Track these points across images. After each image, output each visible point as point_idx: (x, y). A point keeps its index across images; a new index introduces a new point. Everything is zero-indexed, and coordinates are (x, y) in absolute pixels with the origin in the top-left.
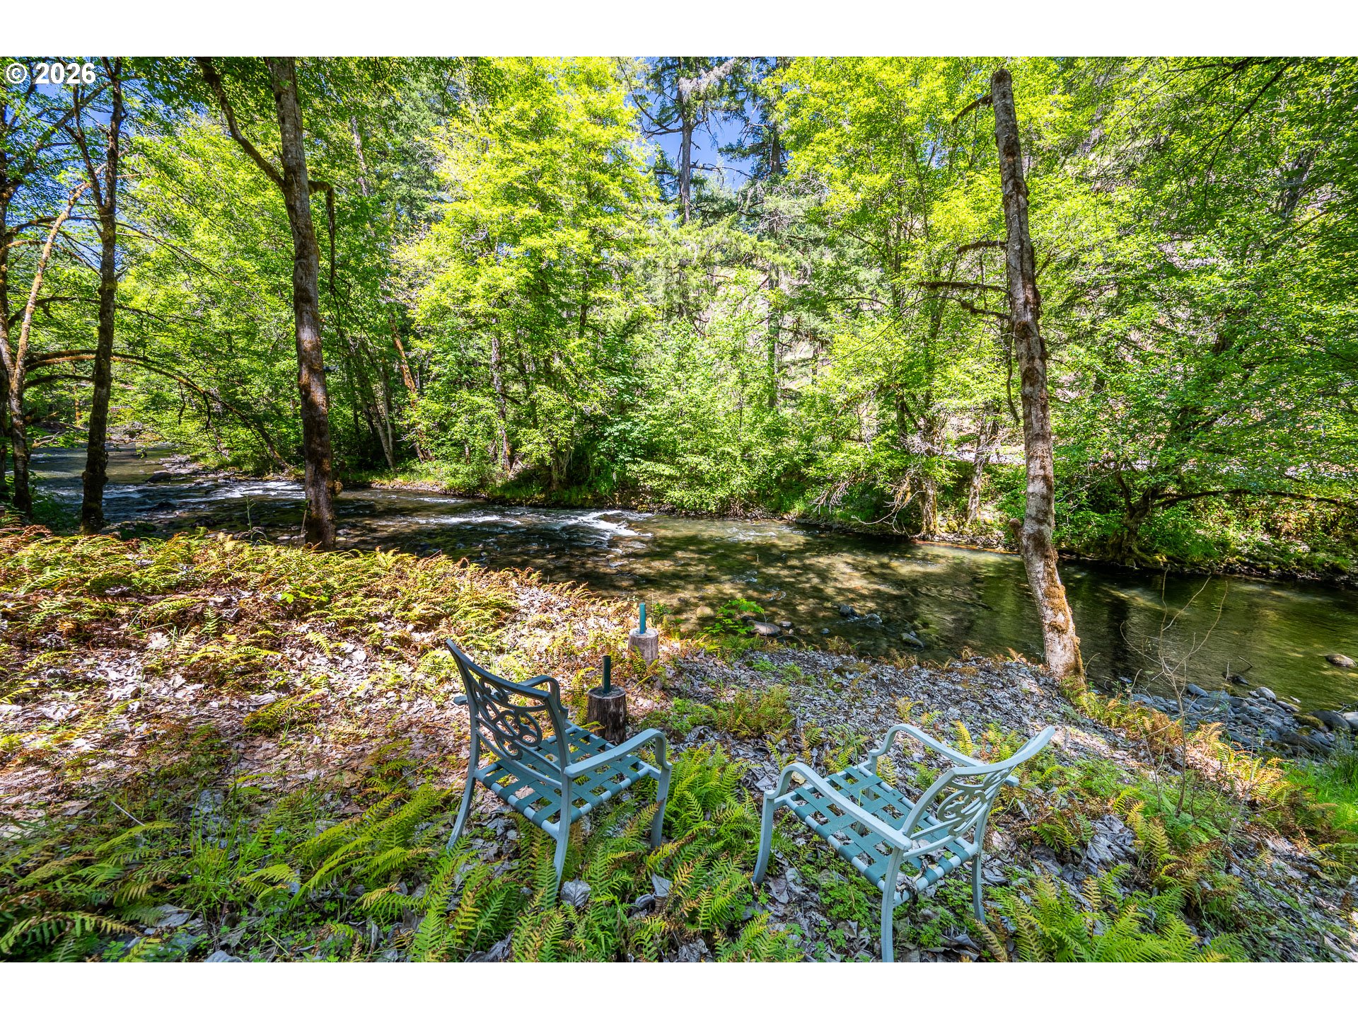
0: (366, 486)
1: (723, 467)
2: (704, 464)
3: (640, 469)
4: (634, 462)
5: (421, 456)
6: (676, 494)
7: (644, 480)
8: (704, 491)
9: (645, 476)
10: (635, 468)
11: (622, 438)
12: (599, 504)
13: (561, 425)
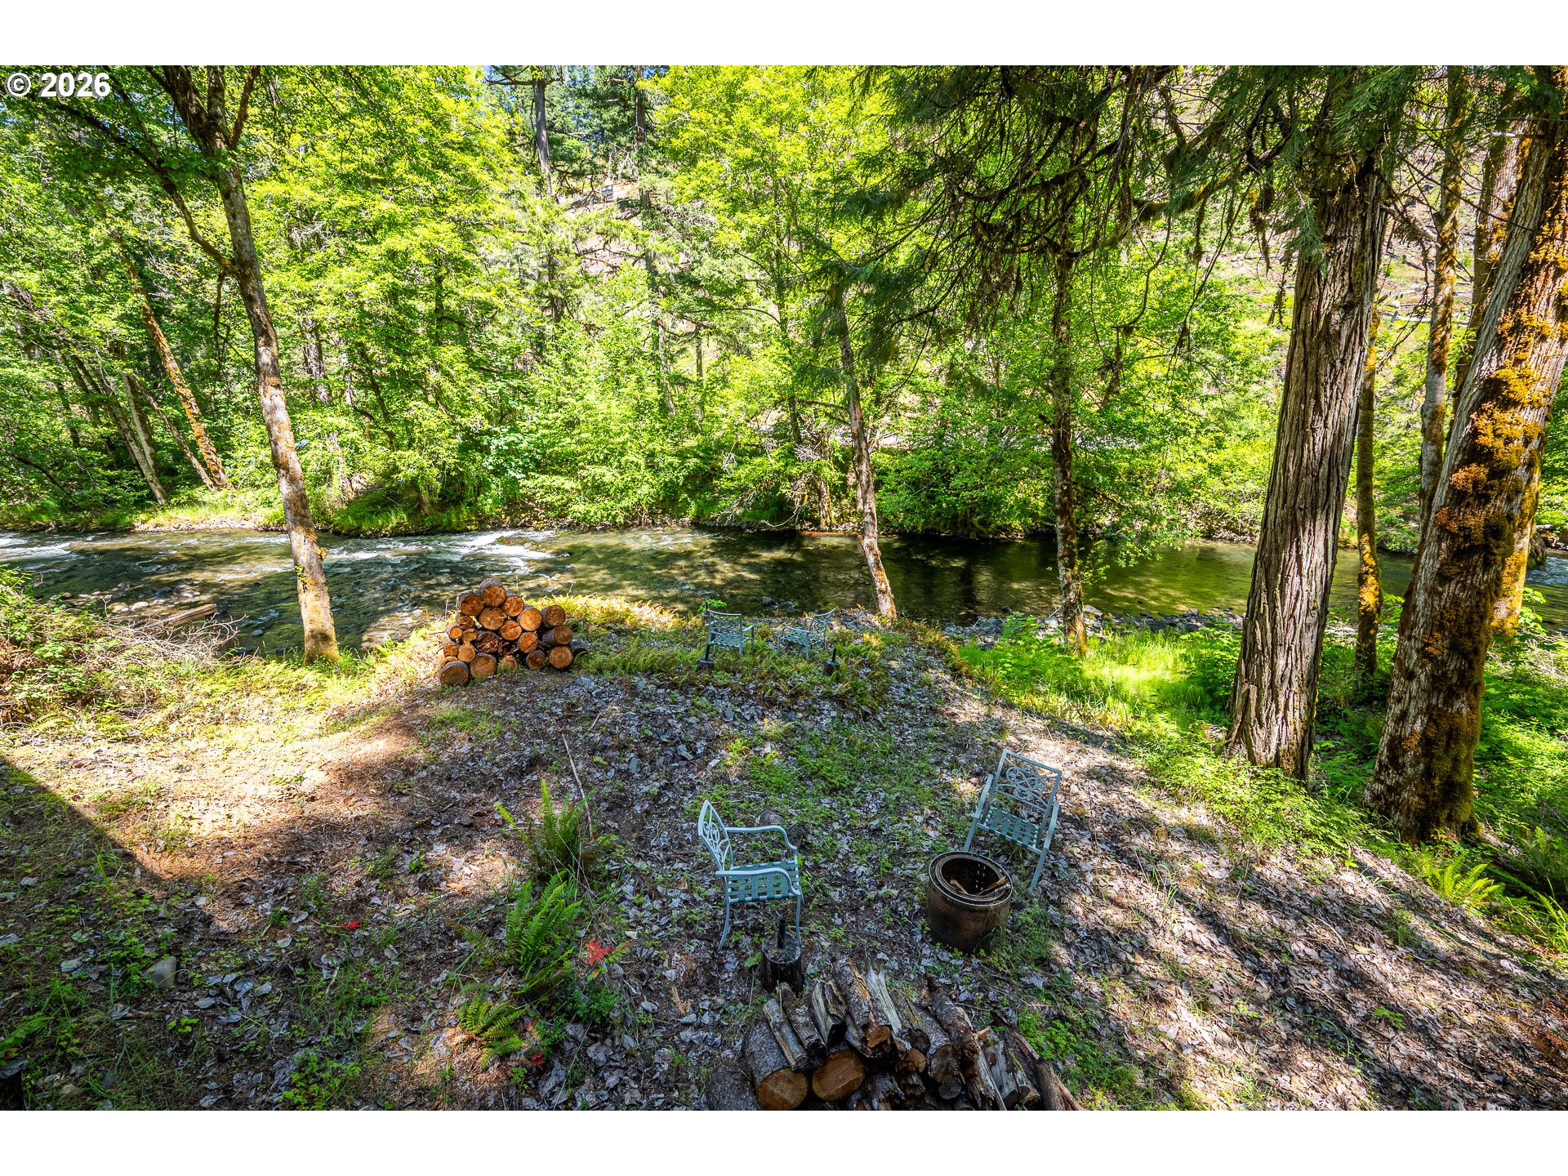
0: (128, 531)
1: (627, 477)
2: (608, 474)
3: (534, 484)
4: (528, 478)
5: (208, 482)
6: (579, 508)
7: (542, 497)
8: (609, 503)
9: (542, 492)
10: (530, 483)
11: (512, 451)
12: (484, 524)
13: (446, 445)
